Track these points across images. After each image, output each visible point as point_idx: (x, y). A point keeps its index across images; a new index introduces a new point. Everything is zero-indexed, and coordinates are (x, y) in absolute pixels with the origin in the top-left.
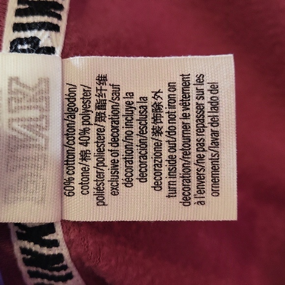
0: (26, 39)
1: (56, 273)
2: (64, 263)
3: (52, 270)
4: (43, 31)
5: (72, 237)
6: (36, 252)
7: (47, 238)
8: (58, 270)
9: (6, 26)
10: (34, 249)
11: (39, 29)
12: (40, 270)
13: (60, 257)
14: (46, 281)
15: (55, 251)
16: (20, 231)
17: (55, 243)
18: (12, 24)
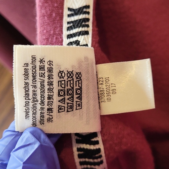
0: (73, 42)
1: (96, 161)
2: (101, 154)
3: (94, 158)
4: (81, 36)
5: (106, 138)
6: (87, 149)
7: (93, 140)
8: (97, 158)
9: (63, 37)
10: (85, 147)
11: (79, 36)
12: (87, 160)
13: (99, 150)
14: (89, 166)
15: (97, 147)
16: (78, 138)
17: (97, 143)
18: (66, 35)
